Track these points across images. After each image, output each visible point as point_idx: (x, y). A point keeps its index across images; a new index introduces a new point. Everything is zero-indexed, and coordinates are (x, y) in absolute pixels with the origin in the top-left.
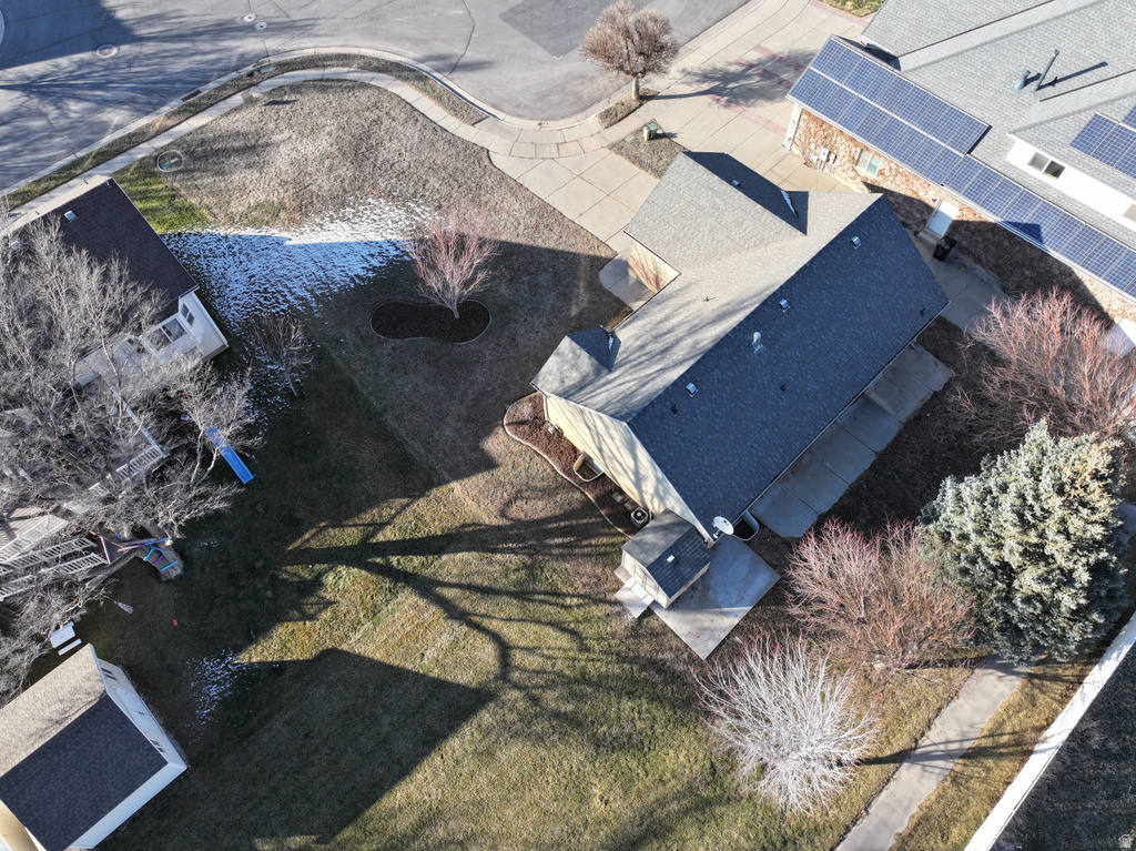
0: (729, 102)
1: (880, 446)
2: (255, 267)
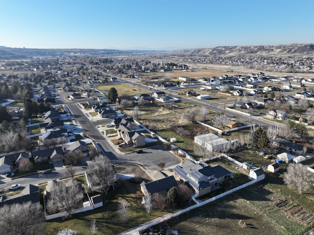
0: (171, 171)
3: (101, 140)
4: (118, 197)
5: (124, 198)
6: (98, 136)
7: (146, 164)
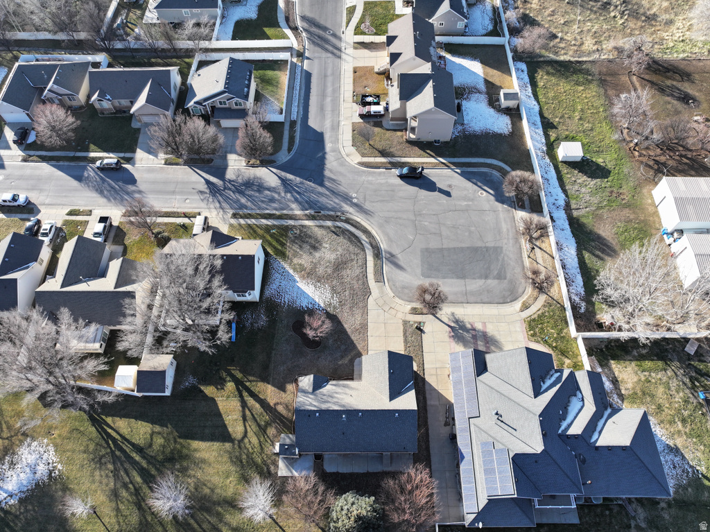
0: (453, 336)
1: (371, 471)
2: (284, 283)
3: (324, 55)
4: (228, 379)
5: (241, 396)
6: (325, 29)
7: (395, 251)
